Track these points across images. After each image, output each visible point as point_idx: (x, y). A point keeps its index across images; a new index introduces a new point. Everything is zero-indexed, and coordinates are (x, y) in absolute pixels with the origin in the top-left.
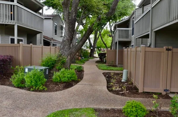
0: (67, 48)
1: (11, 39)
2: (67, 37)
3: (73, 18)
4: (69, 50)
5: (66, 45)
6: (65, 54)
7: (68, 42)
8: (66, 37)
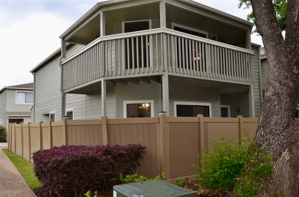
0: (276, 124)
1: (178, 106)
2: (274, 88)
3: (296, 20)
4: (284, 131)
5: (273, 114)
6: (269, 145)
7: (279, 104)
8: (271, 88)
